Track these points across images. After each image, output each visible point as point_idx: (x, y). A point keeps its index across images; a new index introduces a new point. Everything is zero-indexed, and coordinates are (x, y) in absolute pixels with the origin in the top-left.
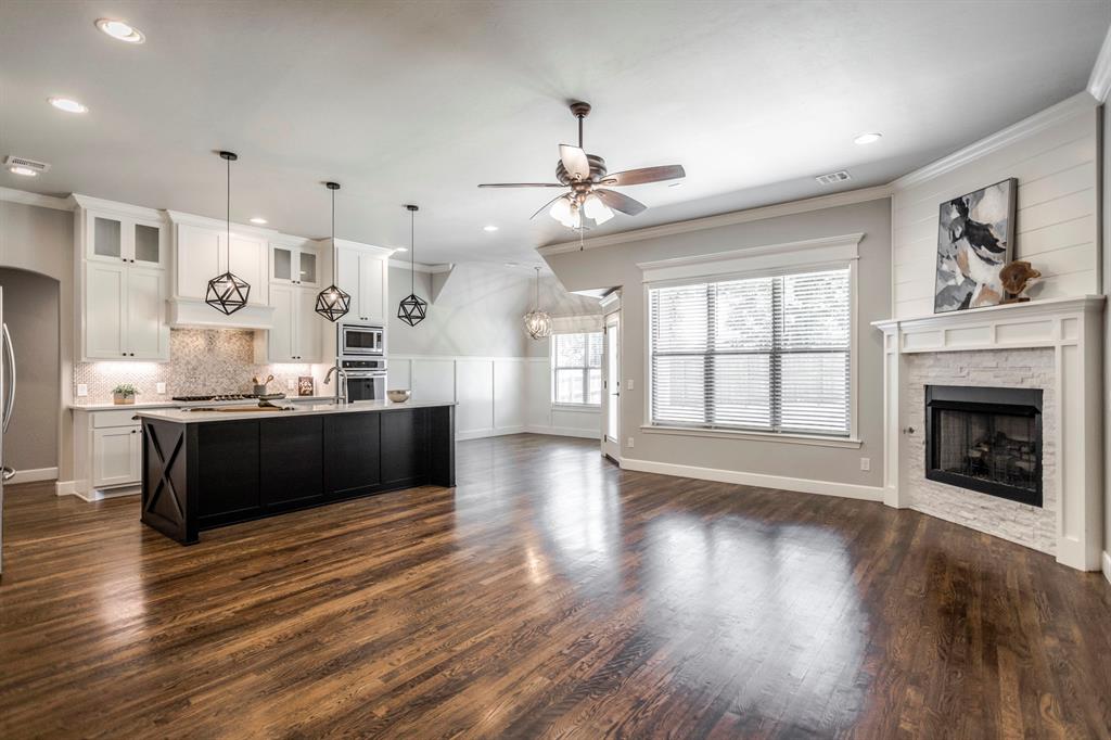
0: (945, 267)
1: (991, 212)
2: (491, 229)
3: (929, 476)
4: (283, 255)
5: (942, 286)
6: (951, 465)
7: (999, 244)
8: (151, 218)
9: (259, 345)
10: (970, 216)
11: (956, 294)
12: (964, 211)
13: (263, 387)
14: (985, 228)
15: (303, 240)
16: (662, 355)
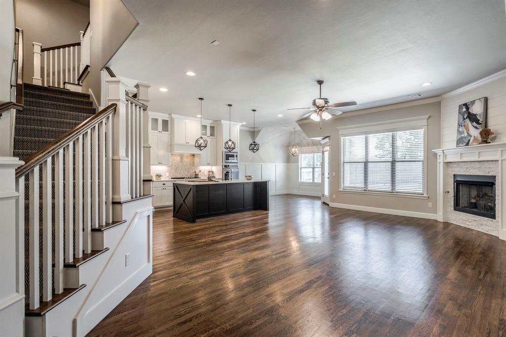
0: (460, 129)
1: (477, 109)
2: (280, 116)
3: (454, 210)
4: (204, 127)
5: (459, 137)
6: (464, 205)
7: (480, 122)
8: (166, 117)
9: (196, 159)
10: (470, 110)
11: (464, 140)
12: (468, 108)
13: (198, 174)
14: (475, 115)
15: (211, 121)
16: (346, 163)
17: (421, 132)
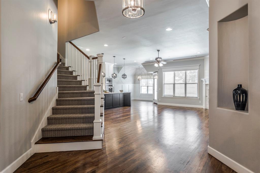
16: (165, 84)
17: (197, 71)
